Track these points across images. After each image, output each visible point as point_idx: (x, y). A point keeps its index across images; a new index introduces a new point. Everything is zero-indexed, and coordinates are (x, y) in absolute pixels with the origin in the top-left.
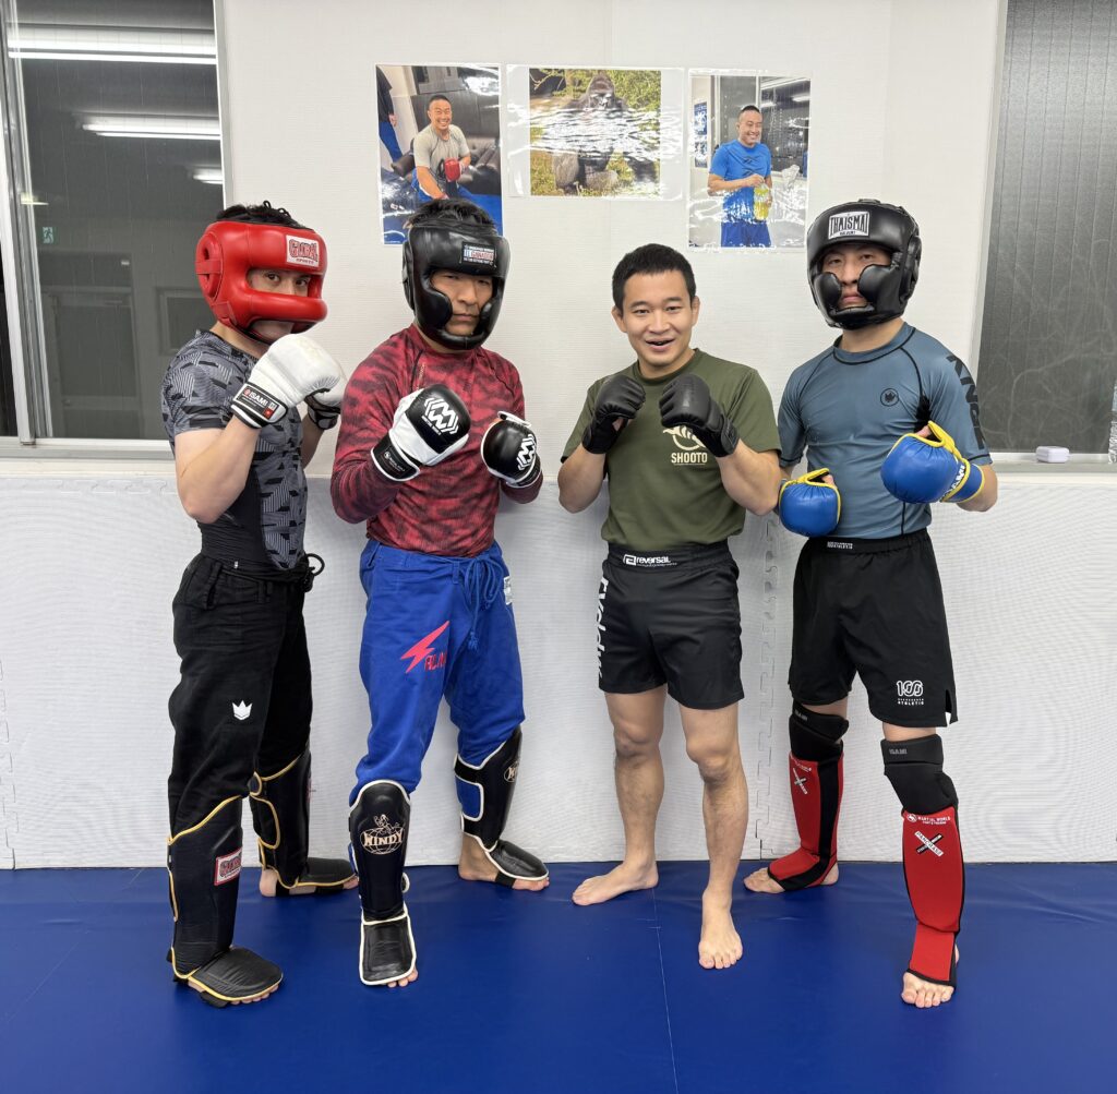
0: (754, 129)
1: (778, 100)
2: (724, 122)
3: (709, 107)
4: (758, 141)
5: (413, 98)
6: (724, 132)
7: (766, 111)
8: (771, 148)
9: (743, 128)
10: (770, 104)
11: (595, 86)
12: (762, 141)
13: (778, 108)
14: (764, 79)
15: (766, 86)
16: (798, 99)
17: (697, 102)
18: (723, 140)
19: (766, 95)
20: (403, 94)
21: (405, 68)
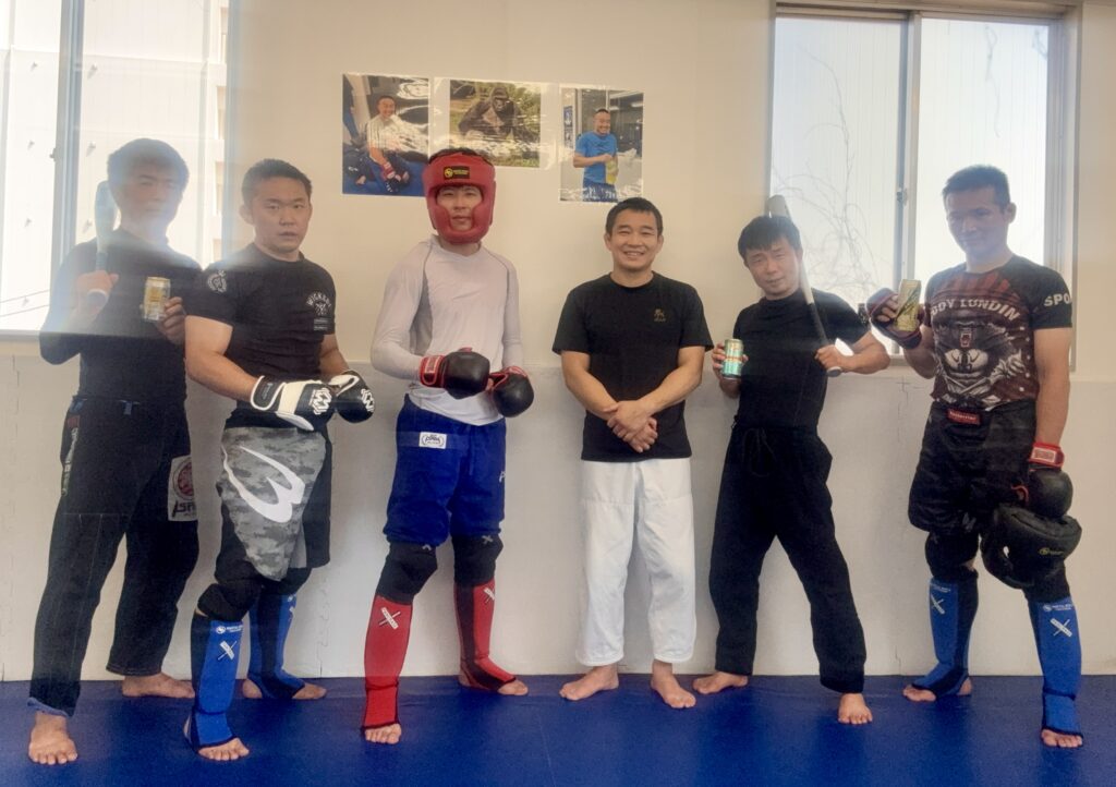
0: (605, 124)
1: (621, 106)
2: (584, 119)
3: (574, 109)
4: (608, 131)
5: (368, 97)
6: (584, 126)
7: (613, 113)
8: (617, 136)
9: (598, 124)
10: (615, 108)
11: (496, 93)
12: (611, 132)
13: (621, 111)
14: (611, 92)
15: (613, 96)
16: (635, 105)
17: (566, 105)
18: (583, 131)
19: (613, 102)
20: (361, 94)
21: (363, 77)
